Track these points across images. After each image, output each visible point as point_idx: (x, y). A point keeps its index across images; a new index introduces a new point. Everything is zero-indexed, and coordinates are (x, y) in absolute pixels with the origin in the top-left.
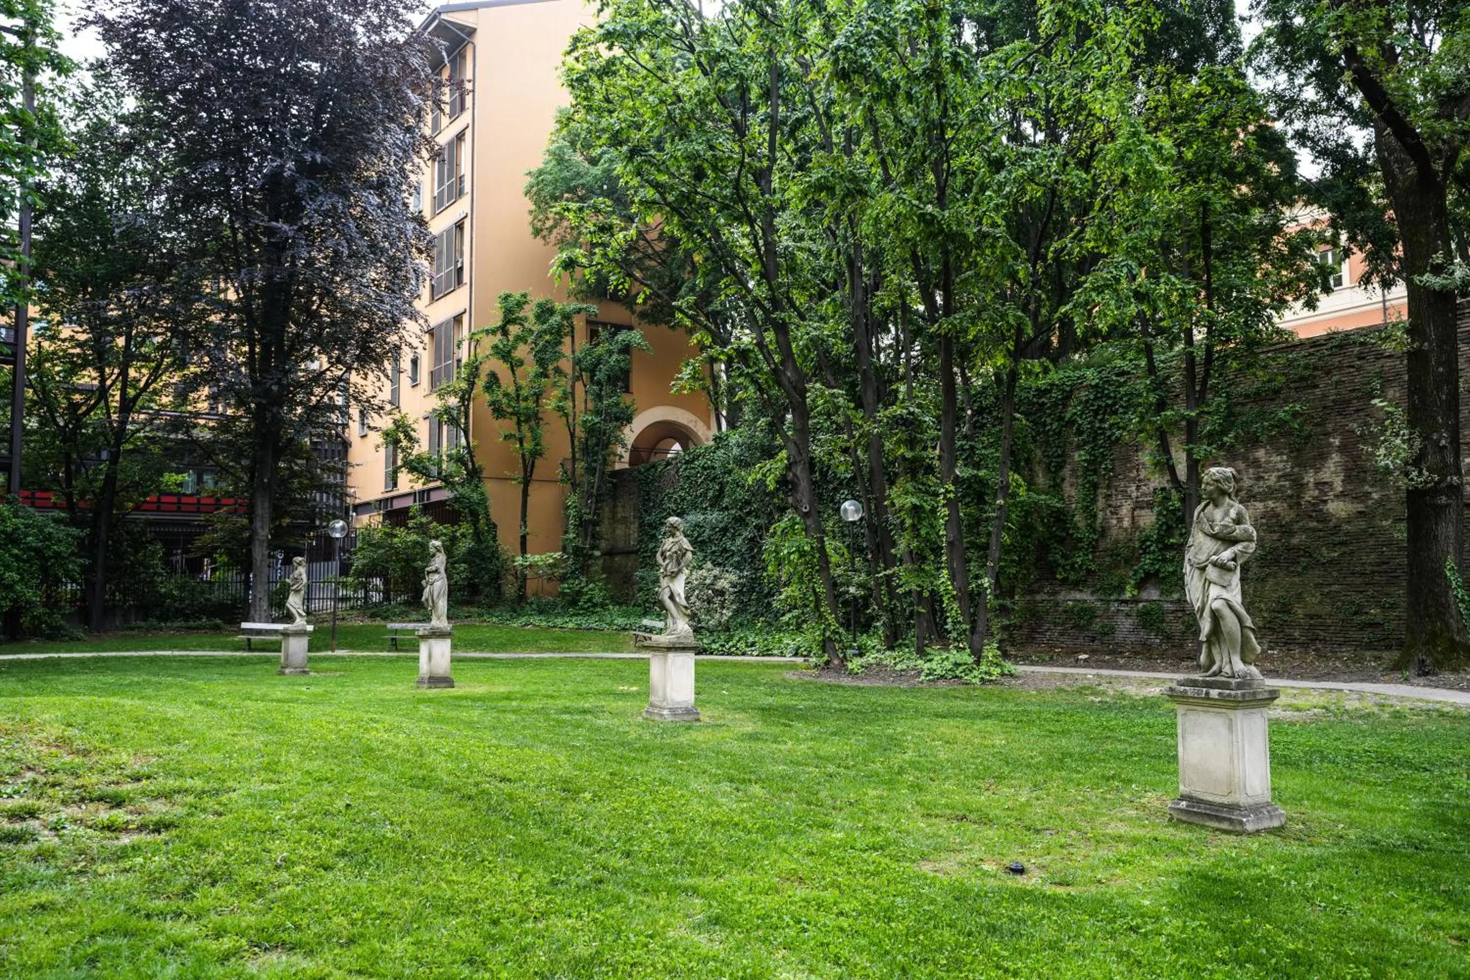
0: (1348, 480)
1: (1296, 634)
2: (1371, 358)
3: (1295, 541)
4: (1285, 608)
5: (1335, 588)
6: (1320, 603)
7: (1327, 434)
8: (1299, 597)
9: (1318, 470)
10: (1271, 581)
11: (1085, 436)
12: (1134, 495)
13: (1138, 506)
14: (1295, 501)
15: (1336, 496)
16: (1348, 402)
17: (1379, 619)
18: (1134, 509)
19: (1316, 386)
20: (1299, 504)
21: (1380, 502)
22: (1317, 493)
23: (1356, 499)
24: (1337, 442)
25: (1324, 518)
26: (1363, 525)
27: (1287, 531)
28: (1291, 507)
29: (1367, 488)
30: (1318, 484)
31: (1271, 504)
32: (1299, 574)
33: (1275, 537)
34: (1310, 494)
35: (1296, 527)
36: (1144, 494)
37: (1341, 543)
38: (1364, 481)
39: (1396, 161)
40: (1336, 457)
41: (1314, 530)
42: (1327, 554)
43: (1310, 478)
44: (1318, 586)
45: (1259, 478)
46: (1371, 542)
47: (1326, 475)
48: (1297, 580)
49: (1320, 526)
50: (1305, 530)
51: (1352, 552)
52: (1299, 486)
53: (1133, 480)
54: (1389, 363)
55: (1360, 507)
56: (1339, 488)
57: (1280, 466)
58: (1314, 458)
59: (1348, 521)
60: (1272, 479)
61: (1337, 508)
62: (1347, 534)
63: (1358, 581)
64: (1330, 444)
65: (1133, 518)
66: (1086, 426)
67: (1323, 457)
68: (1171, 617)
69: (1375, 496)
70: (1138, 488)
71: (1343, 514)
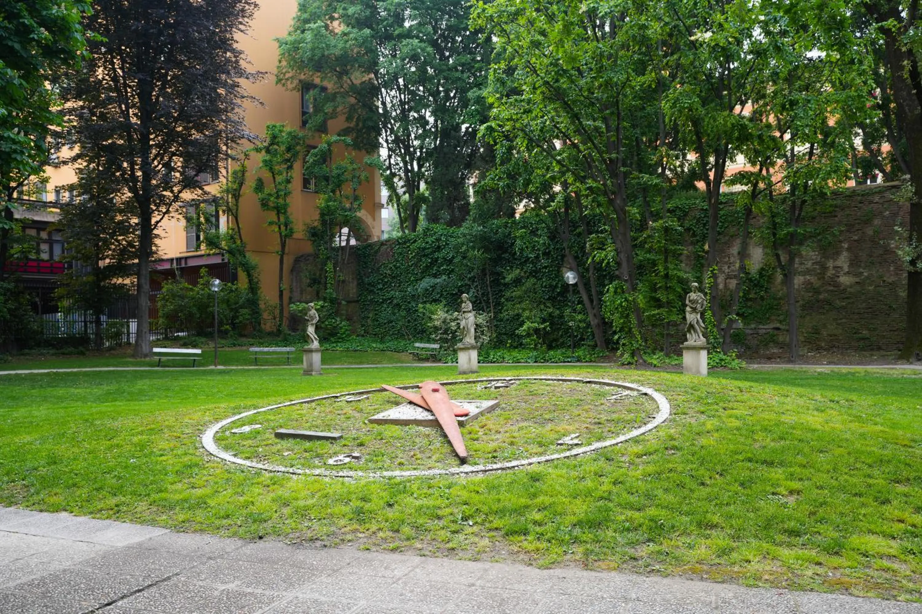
0: (851, 265)
1: (823, 344)
2: (867, 203)
3: (821, 297)
4: (816, 331)
5: (844, 320)
6: (836, 328)
7: (841, 242)
8: (825, 326)
9: (835, 260)
10: (808, 318)
11: (698, 238)
12: (727, 271)
13: (729, 277)
14: (821, 276)
15: (845, 274)
16: (853, 226)
17: (868, 336)
18: (726, 279)
19: (836, 216)
20: (824, 278)
21: (867, 278)
22: (834, 272)
23: (855, 275)
24: (846, 246)
25: (837, 285)
26: (858, 288)
27: (817, 292)
28: (819, 279)
29: (861, 270)
30: (835, 267)
31: (808, 277)
32: (824, 314)
33: (810, 294)
34: (830, 273)
35: (822, 289)
36: (733, 271)
37: (847, 298)
38: (860, 266)
39: (907, 105)
40: (845, 254)
41: (832, 291)
42: (838, 303)
43: (830, 264)
44: (836, 319)
45: (801, 264)
46: (863, 297)
47: (839, 263)
48: (823, 317)
49: (835, 289)
50: (827, 291)
51: (853, 303)
52: (824, 268)
53: (726, 263)
54: (876, 206)
55: (857, 280)
56: (846, 269)
57: (814, 257)
58: (834, 254)
59: (851, 287)
60: (809, 264)
61: (845, 280)
62: (850, 293)
63: (856, 317)
64: (842, 247)
65: (726, 283)
66: (699, 232)
67: (838, 253)
68: (750, 337)
69: (866, 274)
70: (729, 267)
71: (848, 283)
